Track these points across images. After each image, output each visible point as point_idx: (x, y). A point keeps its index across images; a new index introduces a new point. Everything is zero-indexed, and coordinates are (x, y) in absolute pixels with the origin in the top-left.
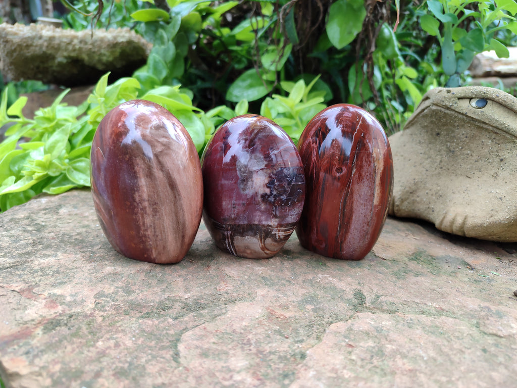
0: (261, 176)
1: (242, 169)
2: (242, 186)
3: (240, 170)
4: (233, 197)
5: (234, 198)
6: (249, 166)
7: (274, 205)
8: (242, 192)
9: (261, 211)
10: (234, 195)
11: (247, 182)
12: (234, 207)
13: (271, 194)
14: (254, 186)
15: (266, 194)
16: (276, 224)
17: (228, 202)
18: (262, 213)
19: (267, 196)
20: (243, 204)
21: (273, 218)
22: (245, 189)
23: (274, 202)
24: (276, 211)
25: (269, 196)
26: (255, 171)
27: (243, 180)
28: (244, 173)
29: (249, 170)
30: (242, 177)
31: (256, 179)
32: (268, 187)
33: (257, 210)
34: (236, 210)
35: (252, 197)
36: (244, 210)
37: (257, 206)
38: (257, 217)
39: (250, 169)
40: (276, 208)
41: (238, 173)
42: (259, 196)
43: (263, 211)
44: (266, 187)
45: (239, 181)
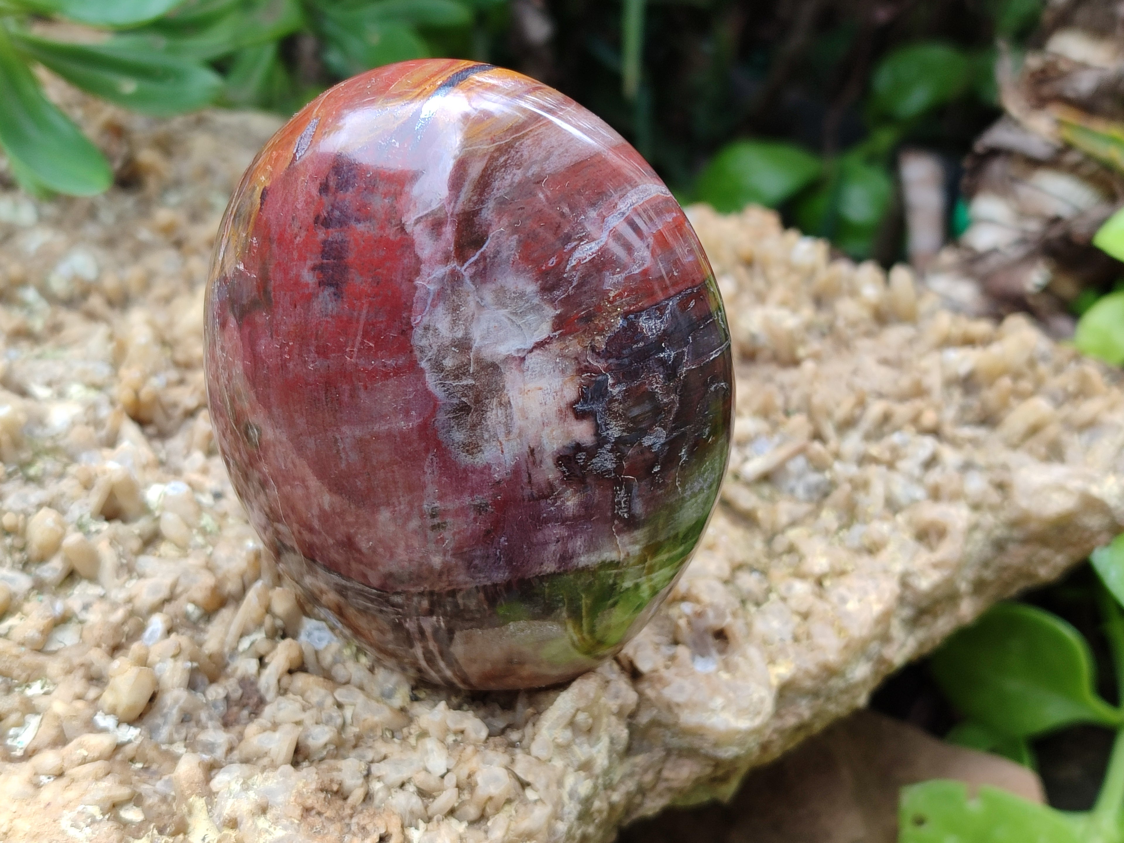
0: (542, 375)
1: (449, 363)
2: (459, 436)
3: (438, 367)
4: (424, 487)
5: (432, 489)
6: (475, 345)
7: (617, 482)
8: (465, 459)
9: (563, 521)
10: (428, 478)
11: (482, 412)
12: (434, 528)
13: (601, 441)
14: (518, 422)
15: (578, 447)
16: (636, 549)
17: (403, 507)
18: (570, 527)
19: (582, 455)
20: (479, 509)
21: (619, 532)
22: (477, 446)
23: (619, 469)
24: (629, 502)
25: (592, 452)
26: (508, 359)
27: (464, 409)
28: (457, 377)
29: (479, 361)
30: (450, 395)
31: (522, 392)
32: (580, 416)
33: (546, 521)
34: (447, 534)
35: (516, 471)
36: (488, 533)
37: (543, 503)
38: (552, 547)
39: (487, 354)
40: (629, 491)
41: (431, 381)
42: (549, 462)
43: (575, 518)
44: (571, 416)
45: (442, 417)
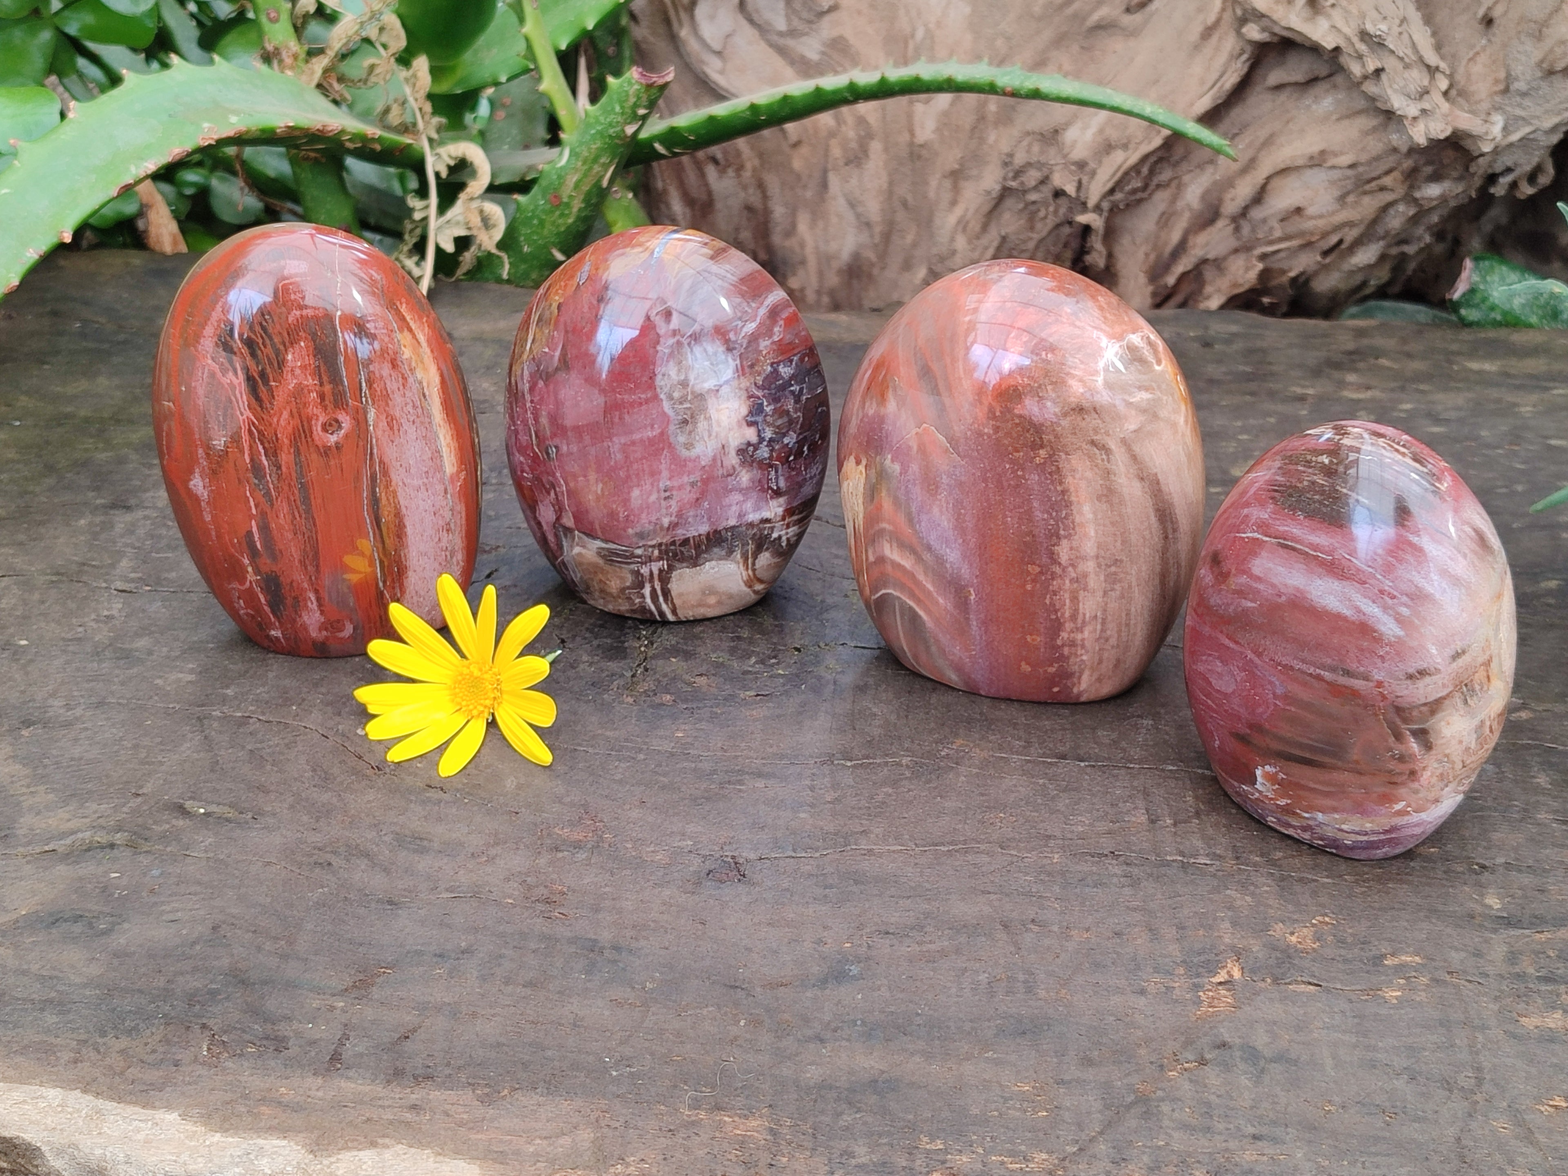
0: (728, 400)
1: (676, 395)
2: (682, 439)
3: (670, 398)
4: (660, 473)
5: (665, 474)
6: (691, 384)
7: (771, 466)
8: (685, 453)
9: (741, 490)
10: (663, 467)
11: (695, 423)
12: (665, 499)
13: (761, 440)
14: (715, 428)
15: (749, 444)
16: (780, 511)
17: (648, 487)
18: (744, 495)
19: (751, 448)
20: (693, 484)
21: (772, 498)
22: (692, 445)
23: (771, 458)
24: (777, 478)
25: (756, 447)
26: (709, 391)
27: (685, 422)
28: (681, 403)
29: (693, 393)
30: (677, 414)
31: (718, 410)
32: (750, 424)
33: (731, 491)
34: (673, 503)
35: (714, 459)
36: (698, 499)
37: (729, 478)
38: (734, 508)
39: (698, 389)
40: (776, 472)
41: (666, 406)
42: (733, 453)
43: (747, 489)
44: (745, 424)
45: (672, 428)
